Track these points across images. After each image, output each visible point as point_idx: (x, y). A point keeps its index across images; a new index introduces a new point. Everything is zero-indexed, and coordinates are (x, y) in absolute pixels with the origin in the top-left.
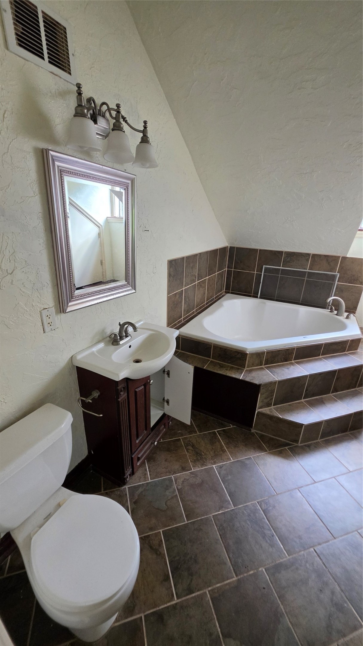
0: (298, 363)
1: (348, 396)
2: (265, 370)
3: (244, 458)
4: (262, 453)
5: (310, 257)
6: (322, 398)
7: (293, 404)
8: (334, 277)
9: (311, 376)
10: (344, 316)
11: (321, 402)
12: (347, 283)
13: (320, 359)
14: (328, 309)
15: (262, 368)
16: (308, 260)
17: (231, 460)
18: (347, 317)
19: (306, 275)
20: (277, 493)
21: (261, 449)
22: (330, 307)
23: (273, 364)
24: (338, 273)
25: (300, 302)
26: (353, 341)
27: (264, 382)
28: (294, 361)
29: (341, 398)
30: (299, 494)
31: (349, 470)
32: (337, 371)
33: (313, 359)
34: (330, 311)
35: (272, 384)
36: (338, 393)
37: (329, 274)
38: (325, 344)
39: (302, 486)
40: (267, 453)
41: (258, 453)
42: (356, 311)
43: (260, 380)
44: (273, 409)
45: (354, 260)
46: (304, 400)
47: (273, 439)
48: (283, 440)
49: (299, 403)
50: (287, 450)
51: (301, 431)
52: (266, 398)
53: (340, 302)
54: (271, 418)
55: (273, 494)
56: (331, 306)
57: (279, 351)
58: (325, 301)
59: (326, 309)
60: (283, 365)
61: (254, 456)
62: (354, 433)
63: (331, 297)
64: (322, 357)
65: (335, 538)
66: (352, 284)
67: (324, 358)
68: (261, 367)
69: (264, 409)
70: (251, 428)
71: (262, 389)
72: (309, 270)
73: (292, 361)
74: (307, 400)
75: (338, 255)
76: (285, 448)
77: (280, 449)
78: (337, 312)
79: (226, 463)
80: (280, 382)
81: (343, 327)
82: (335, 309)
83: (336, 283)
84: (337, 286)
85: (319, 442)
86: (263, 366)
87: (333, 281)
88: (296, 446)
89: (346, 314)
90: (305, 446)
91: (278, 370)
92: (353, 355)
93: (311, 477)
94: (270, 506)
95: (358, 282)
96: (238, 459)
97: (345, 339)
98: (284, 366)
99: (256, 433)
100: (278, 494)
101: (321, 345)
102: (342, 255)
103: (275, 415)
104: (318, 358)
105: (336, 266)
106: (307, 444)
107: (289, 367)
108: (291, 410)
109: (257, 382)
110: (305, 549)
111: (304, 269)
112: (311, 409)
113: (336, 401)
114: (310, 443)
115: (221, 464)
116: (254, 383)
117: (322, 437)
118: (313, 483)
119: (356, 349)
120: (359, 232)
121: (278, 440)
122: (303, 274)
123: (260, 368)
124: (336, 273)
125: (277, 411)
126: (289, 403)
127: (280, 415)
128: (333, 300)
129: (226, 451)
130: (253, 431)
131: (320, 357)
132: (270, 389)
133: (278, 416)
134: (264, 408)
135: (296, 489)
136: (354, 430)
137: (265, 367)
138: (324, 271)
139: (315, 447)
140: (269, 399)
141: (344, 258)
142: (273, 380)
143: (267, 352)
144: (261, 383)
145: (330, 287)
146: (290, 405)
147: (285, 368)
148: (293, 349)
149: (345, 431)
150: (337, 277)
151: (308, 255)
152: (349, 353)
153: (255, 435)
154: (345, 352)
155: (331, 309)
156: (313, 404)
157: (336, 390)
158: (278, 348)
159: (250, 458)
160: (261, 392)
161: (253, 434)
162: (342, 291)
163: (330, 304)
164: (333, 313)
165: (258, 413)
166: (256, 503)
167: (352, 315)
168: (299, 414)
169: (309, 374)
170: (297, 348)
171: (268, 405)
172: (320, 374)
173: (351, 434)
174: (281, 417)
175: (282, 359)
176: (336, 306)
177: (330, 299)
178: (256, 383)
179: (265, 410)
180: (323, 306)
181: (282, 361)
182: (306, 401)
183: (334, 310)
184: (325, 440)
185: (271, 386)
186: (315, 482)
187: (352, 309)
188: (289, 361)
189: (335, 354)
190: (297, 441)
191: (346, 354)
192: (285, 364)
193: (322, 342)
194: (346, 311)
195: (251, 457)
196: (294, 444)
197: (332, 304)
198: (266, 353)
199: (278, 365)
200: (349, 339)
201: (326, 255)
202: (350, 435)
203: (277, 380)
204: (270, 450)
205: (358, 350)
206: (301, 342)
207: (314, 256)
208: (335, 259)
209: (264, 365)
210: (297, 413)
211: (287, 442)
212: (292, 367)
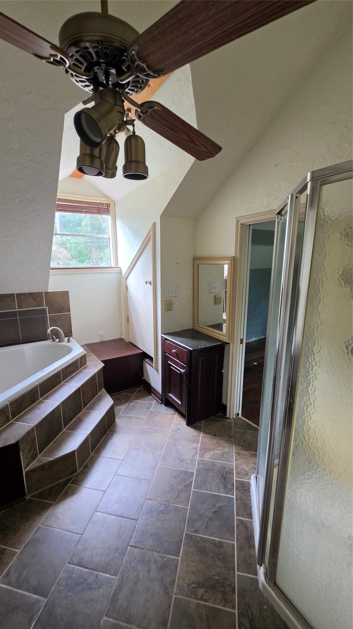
0: (46, 398)
1: (95, 404)
2: (16, 424)
3: (32, 534)
4: (49, 510)
5: (15, 297)
6: (78, 417)
7: (57, 438)
8: (44, 310)
9: (63, 403)
10: (65, 341)
11: (80, 421)
12: (57, 313)
13: (63, 385)
14: (50, 339)
15: (12, 423)
16: (14, 300)
17: (17, 552)
18: (69, 341)
19: (17, 314)
20: (80, 534)
21: (45, 507)
22: (51, 338)
23: (22, 412)
24: (46, 306)
25: (21, 341)
26: (81, 358)
27: (21, 436)
28: (41, 399)
29: (92, 408)
30: (99, 514)
31: (121, 460)
32: (80, 388)
33: (57, 388)
34: (52, 340)
35: (30, 432)
36: (88, 405)
37: (39, 309)
38: (62, 370)
39: (98, 505)
40: (53, 507)
41: (45, 515)
42: (72, 334)
43: (15, 436)
44: (41, 457)
45: (55, 294)
46: (65, 429)
47: (53, 487)
48: (62, 480)
49: (62, 434)
50: (71, 486)
51: (75, 458)
52: (29, 452)
53: (58, 330)
54: (42, 468)
55: (78, 539)
56: (52, 336)
57: (23, 396)
58: (46, 333)
59: (48, 340)
60: (32, 409)
61: (42, 521)
62: (111, 429)
63: (48, 329)
64: (64, 383)
65: (138, 520)
66: (61, 313)
67: (66, 382)
68: (9, 423)
69: (31, 465)
70: (25, 497)
71: (22, 444)
72: (18, 309)
73: (39, 399)
74: (68, 427)
75: (41, 291)
76: (68, 485)
77: (64, 490)
78: (59, 340)
79: (12, 562)
80: (37, 426)
81: (69, 350)
82: (55, 337)
83: (48, 315)
84: (49, 318)
85: (92, 456)
86: (11, 421)
87: (45, 315)
88: (77, 475)
89: (66, 339)
90: (84, 468)
91: (30, 416)
92: (86, 369)
93: (100, 490)
94: (81, 552)
95: (65, 310)
96: (26, 543)
97: (75, 359)
98: (34, 408)
99: (33, 496)
100: (83, 533)
101: (59, 372)
102: (44, 291)
103: (46, 461)
104: (61, 385)
105: (42, 301)
106: (84, 466)
107: (39, 407)
108: (59, 446)
109: (12, 441)
110: (124, 554)
111: (13, 309)
112: (74, 433)
113: (89, 413)
114: (85, 463)
115: (6, 570)
116: (10, 445)
117: (92, 450)
118: (105, 493)
119: (86, 364)
120: (51, 271)
121: (58, 484)
122: (14, 314)
123: (9, 425)
124: (45, 307)
125: (45, 457)
126: (53, 441)
127: (50, 459)
128: (51, 330)
129: (5, 549)
130: (28, 497)
131: (62, 383)
132: (29, 439)
133: (49, 461)
134: (31, 463)
135: (94, 512)
136: (110, 427)
137: (14, 421)
138: (34, 307)
139: (91, 462)
140: (33, 451)
141: (47, 293)
142: (29, 429)
143: (10, 404)
144: (18, 439)
145: (44, 319)
146: (54, 442)
147: (36, 410)
148: (36, 388)
149: (105, 432)
150: (46, 310)
151: (13, 295)
152: (82, 369)
153: (31, 500)
154: (79, 369)
155: (53, 338)
156: (74, 428)
157: (85, 404)
158: (20, 395)
159: (39, 528)
160: (21, 449)
161: (30, 501)
162: (55, 321)
163: (50, 335)
164: (56, 341)
165: (27, 473)
166: (67, 565)
167: (71, 338)
168: (66, 445)
169: (60, 403)
170: (39, 385)
171: (34, 456)
172: (69, 397)
173: (110, 431)
174: (52, 459)
175: (29, 403)
176: (56, 335)
177: (49, 331)
178: (12, 443)
179: (34, 464)
180: (44, 338)
181: (29, 404)
182: (67, 429)
183: (55, 339)
184: (95, 451)
185: (29, 436)
186: (105, 491)
187: (69, 334)
188: (36, 401)
189: (73, 375)
190: (75, 470)
191: (80, 371)
192: (34, 405)
193: (58, 369)
194: (66, 337)
195: (39, 526)
196: (74, 474)
197: (51, 334)
198: (10, 406)
199: (27, 411)
200: (78, 357)
201: (30, 293)
202: (110, 433)
203: (34, 425)
204: (55, 501)
205: (87, 364)
206: (41, 378)
207: (18, 295)
208: (39, 295)
209: (12, 419)
210: (65, 444)
211: (67, 478)
212: (42, 405)
